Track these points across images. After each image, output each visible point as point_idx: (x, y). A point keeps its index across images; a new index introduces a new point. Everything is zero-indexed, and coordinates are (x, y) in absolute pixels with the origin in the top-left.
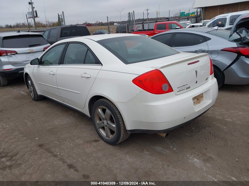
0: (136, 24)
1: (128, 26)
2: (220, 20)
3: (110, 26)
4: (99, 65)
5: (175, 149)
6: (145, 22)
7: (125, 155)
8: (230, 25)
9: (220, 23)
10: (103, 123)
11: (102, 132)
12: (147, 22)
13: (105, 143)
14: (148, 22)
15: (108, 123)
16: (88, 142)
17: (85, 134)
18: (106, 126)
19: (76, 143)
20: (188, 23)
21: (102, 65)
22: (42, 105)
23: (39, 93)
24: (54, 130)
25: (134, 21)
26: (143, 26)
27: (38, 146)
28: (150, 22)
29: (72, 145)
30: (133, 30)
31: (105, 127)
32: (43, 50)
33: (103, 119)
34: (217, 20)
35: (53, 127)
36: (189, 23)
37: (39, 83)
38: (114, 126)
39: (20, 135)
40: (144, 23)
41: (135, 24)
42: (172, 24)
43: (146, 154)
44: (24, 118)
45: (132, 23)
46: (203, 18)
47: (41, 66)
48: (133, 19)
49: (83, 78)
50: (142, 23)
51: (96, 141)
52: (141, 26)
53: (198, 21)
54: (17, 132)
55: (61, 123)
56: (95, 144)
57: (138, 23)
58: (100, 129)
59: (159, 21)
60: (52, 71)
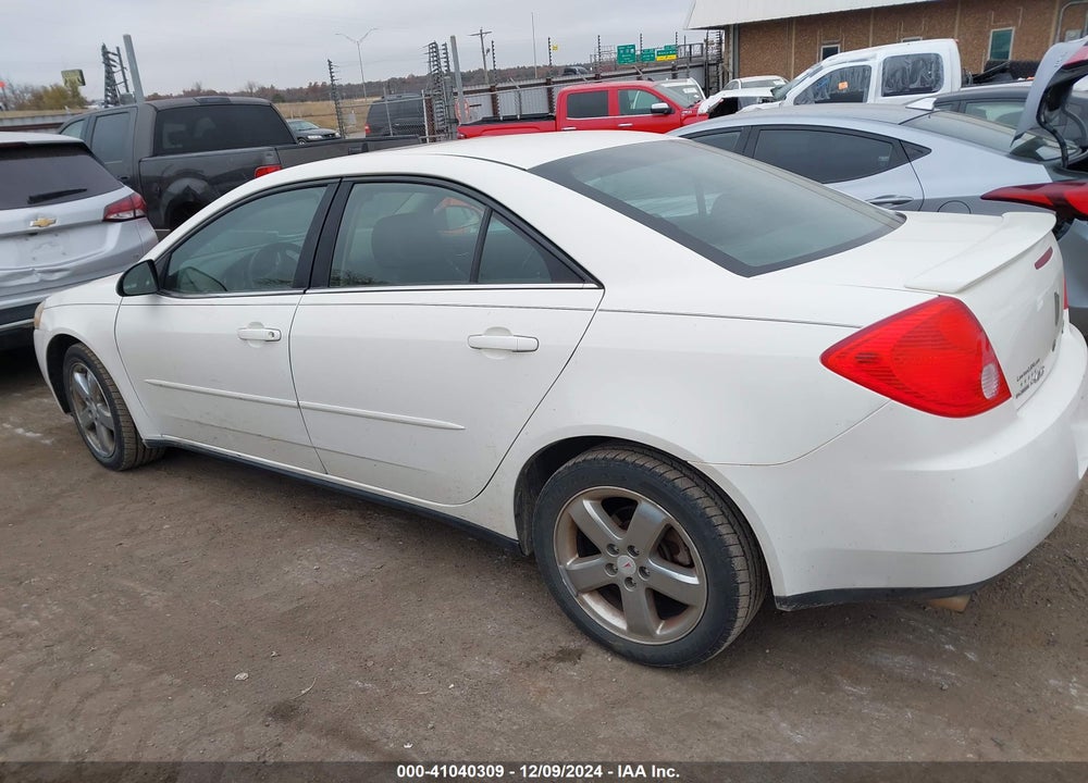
0: (465, 93)
1: (429, 102)
2: (842, 74)
3: (344, 103)
4: (580, 285)
5: (971, 656)
6: (500, 85)
7: (761, 713)
8: (885, 95)
9: (843, 86)
10: (610, 566)
11: (600, 610)
12: (511, 85)
13: (618, 662)
14: (517, 84)
15: (642, 570)
16: (528, 665)
17: (490, 626)
18: (629, 580)
19: (468, 676)
20: (687, 87)
21: (601, 286)
22: (170, 490)
23: (149, 431)
24: (309, 617)
25: (459, 81)
26: (494, 100)
27: (270, 714)
28: (525, 83)
29: (457, 693)
30: (457, 121)
31: (626, 590)
32: (102, 218)
33: (611, 547)
34: (831, 74)
35: (295, 605)
36: (691, 86)
37: (161, 385)
38: (693, 580)
39: (133, 666)
40: (499, 89)
41: (461, 93)
42: (630, 92)
43: (862, 698)
44: (107, 567)
45: (449, 90)
46: (731, 68)
47: (166, 300)
48: (452, 69)
49: (488, 355)
50: (490, 90)
51: (566, 656)
52: (485, 99)
53: (711, 81)
54: (104, 650)
55: (325, 575)
56: (572, 672)
57: (473, 89)
58: (586, 597)
59: (558, 79)
60: (259, 325)
